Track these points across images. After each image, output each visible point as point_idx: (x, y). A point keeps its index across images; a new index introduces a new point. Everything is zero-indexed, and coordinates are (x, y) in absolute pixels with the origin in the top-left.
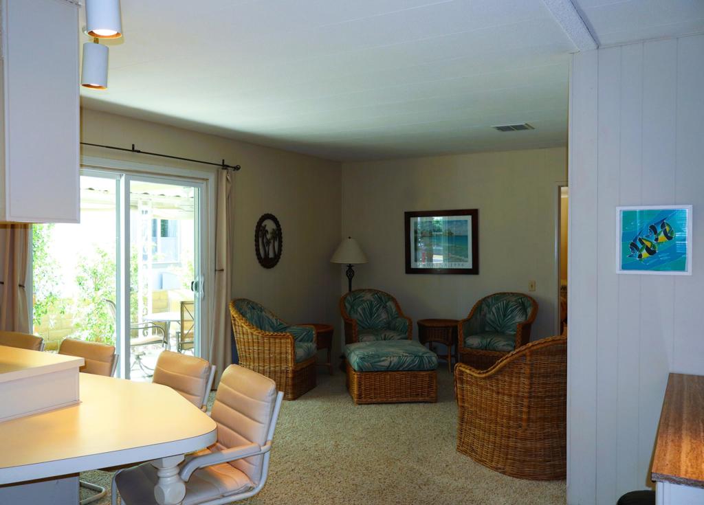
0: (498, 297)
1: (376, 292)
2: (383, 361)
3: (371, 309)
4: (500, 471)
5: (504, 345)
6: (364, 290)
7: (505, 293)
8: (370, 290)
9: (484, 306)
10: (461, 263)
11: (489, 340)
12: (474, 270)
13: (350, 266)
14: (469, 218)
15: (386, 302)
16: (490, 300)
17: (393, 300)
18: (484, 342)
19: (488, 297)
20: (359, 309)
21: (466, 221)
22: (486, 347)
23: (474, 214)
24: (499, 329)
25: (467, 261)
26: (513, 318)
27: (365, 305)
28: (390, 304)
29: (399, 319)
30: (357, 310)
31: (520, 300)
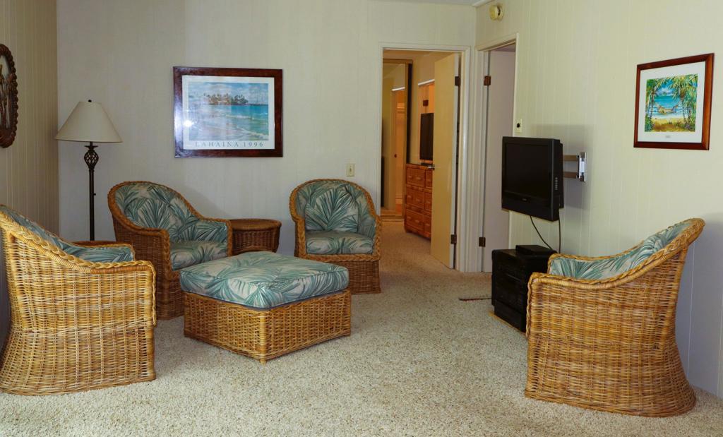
0: (315, 185)
1: (151, 186)
2: (296, 286)
3: (155, 212)
4: (639, 413)
5: (361, 246)
6: (134, 183)
7: (322, 180)
8: (142, 183)
9: (301, 197)
10: (258, 142)
11: (341, 241)
12: (277, 152)
13: (91, 147)
14: (270, 81)
15: (169, 200)
16: (306, 190)
17: (179, 196)
18: (336, 245)
19: (303, 186)
20: (139, 213)
21: (267, 85)
22: (338, 250)
23: (277, 75)
24: (325, 226)
25: (266, 140)
26: (344, 210)
27: (146, 206)
28: (174, 201)
29: (198, 224)
30: (137, 213)
31: (344, 188)
